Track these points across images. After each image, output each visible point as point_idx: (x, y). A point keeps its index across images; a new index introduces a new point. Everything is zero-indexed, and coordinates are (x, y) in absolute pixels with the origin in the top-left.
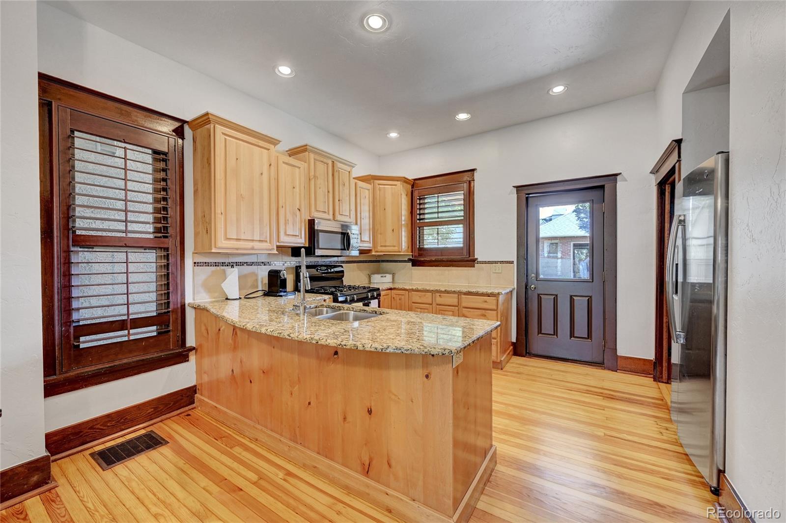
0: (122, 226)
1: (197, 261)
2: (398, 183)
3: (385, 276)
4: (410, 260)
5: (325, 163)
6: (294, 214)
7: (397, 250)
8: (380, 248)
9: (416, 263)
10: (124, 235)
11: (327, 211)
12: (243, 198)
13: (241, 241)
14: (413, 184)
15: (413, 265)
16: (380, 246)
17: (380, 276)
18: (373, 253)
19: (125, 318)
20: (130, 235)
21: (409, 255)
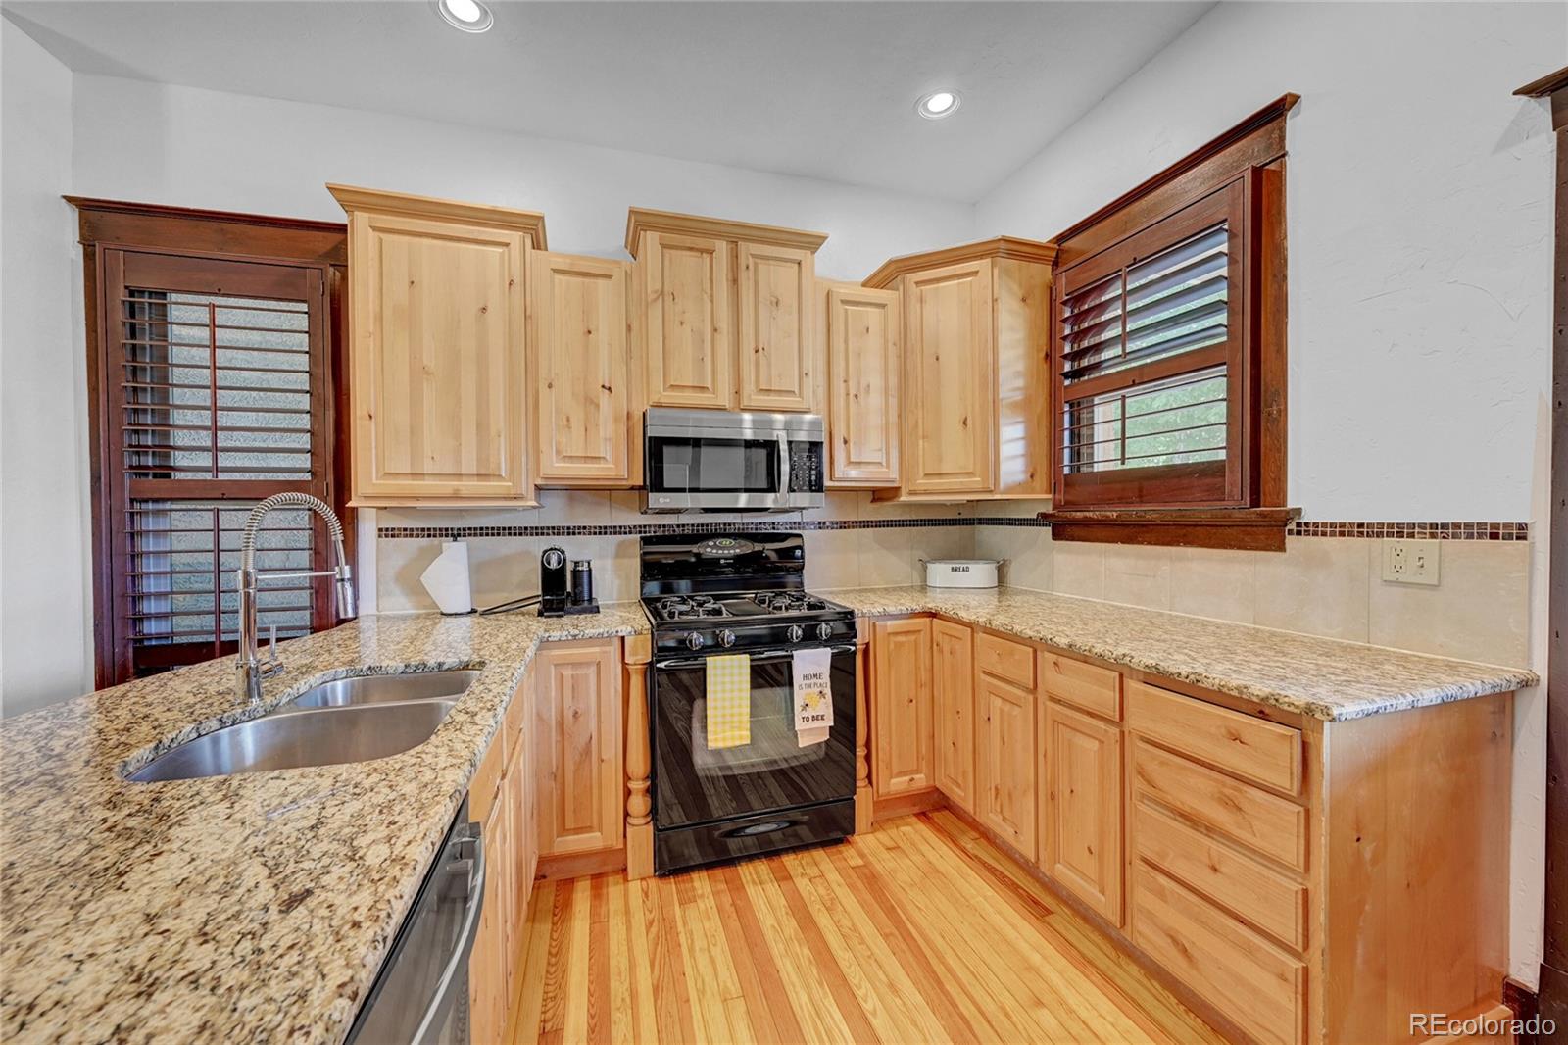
0: (205, 460)
1: (384, 526)
2: (982, 265)
3: (966, 570)
4: (1043, 519)
5: (702, 251)
6: (591, 402)
7: (979, 486)
8: (922, 483)
9: (1063, 529)
10: (208, 476)
11: (709, 386)
12: (428, 373)
13: (427, 478)
14: (1057, 256)
15: (1056, 536)
16: (922, 474)
17: (948, 566)
18: (903, 498)
19: (212, 638)
20: (222, 476)
21: (1042, 501)
